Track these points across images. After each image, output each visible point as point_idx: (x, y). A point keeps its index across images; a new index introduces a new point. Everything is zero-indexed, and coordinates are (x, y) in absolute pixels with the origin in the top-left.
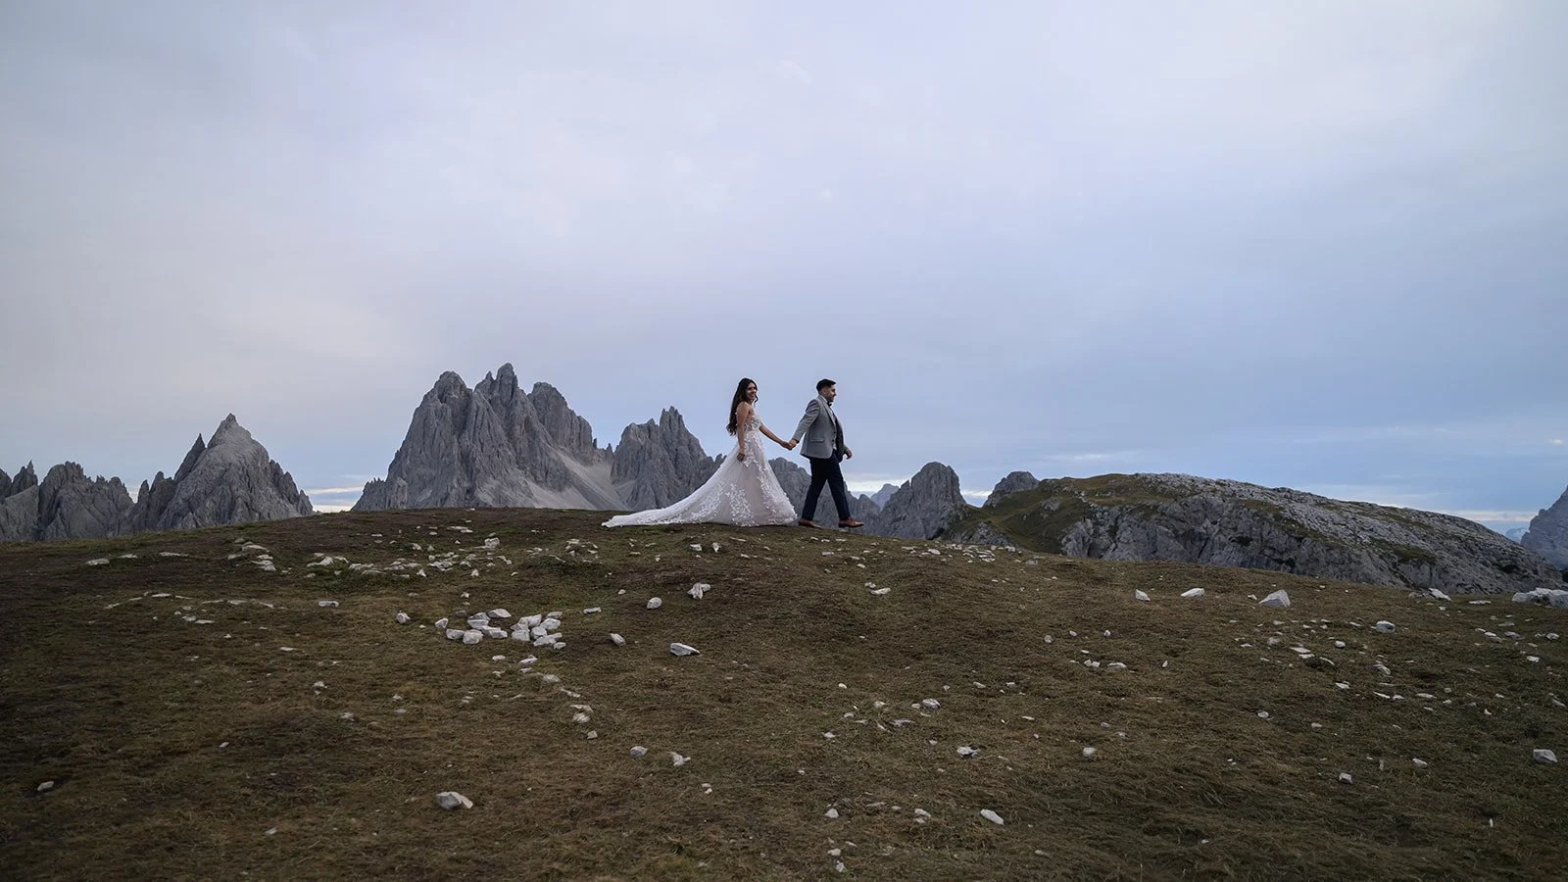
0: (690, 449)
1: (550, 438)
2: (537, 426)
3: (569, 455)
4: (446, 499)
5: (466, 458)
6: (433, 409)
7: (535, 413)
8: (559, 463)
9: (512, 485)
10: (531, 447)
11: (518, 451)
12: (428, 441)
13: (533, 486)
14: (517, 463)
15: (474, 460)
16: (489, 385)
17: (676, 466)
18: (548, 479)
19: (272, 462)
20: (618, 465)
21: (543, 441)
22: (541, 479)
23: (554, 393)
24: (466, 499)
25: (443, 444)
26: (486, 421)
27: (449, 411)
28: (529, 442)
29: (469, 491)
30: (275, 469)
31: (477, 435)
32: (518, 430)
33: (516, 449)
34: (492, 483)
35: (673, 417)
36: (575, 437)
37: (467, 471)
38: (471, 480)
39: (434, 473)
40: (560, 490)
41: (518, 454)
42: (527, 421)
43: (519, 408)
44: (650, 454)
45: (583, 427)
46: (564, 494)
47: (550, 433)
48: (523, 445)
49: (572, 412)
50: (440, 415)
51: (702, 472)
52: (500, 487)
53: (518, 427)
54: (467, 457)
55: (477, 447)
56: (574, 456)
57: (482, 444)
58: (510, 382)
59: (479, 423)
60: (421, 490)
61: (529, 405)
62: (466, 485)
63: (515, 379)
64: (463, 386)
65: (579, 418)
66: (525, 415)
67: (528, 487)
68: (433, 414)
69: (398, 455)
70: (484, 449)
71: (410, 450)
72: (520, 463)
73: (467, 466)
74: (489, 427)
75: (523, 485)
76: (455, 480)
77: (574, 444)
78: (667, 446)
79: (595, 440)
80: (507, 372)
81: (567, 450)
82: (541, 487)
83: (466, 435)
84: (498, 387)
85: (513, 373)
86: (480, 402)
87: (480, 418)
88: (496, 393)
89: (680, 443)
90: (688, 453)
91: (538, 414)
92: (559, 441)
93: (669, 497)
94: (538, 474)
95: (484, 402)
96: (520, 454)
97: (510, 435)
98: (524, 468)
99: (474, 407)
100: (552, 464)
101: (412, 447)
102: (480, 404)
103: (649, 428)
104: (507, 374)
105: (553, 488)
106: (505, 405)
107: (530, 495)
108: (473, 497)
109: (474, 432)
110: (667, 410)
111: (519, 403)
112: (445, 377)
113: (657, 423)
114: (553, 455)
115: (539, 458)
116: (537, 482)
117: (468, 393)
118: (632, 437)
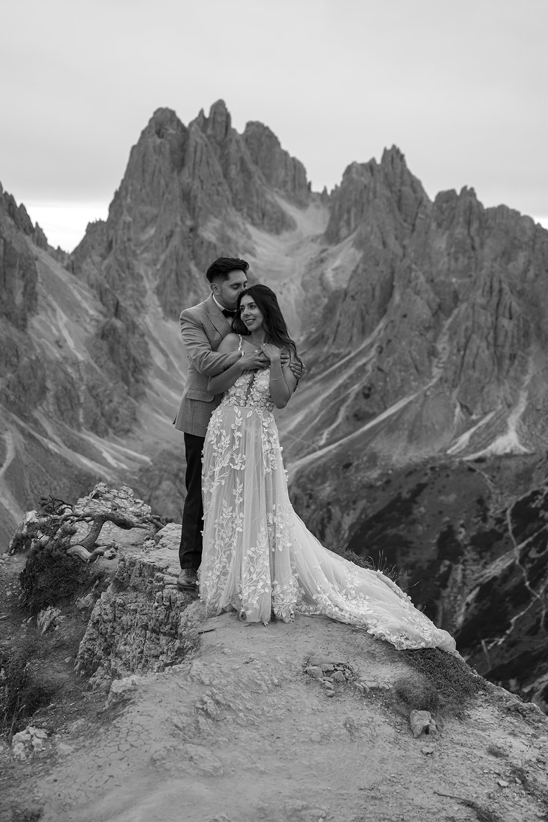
0: (415, 191)
1: (264, 179)
2: (252, 167)
3: (283, 197)
4: (171, 236)
5: (187, 197)
6: (151, 145)
7: (248, 153)
8: (274, 205)
9: (233, 226)
10: (247, 190)
11: (234, 192)
12: (148, 178)
13: (251, 229)
14: (234, 204)
15: (196, 197)
16: (202, 122)
17: (400, 209)
18: (266, 221)
19: (6, 193)
20: (340, 206)
21: (259, 182)
22: (258, 221)
23: (267, 133)
24: (190, 238)
25: (163, 182)
26: (204, 158)
27: (168, 146)
28: (245, 182)
29: (192, 230)
30: (10, 200)
31: (196, 171)
32: (233, 171)
33: (231, 190)
34: (214, 223)
35: (395, 156)
36: (289, 179)
37: (189, 210)
38: (193, 217)
39: (155, 211)
40: (278, 232)
41: (235, 196)
42: (242, 161)
43: (233, 148)
44: (375, 193)
45: (297, 169)
46: (281, 237)
47: (264, 174)
48: (238, 186)
49: (286, 154)
50: (158, 150)
51: (444, 206)
52: (222, 227)
53: (233, 167)
54: (189, 193)
55: (197, 184)
56: (290, 199)
57: (202, 182)
58: (224, 119)
59: (198, 159)
60: (143, 229)
61: (242, 144)
62: (189, 223)
63: (228, 116)
64: (179, 121)
65: (294, 159)
66: (240, 155)
67: (246, 229)
68: (152, 150)
69: (117, 194)
70: (204, 187)
71: (130, 188)
72: (237, 204)
73: (189, 204)
74: (208, 163)
75: (242, 227)
76: (179, 218)
77: (289, 186)
78: (390, 186)
79: (310, 183)
80: (219, 108)
81: (282, 193)
82: (258, 229)
83: (186, 171)
84: (211, 125)
85: (226, 109)
86: (196, 138)
87: (199, 154)
88: (209, 131)
89: (402, 184)
90: (412, 194)
91: (252, 155)
92: (273, 183)
93: (396, 238)
94: (255, 216)
95: (201, 138)
96: (236, 195)
97: (226, 175)
98: (240, 210)
99: (192, 143)
100: (268, 207)
101: (132, 185)
102: (198, 140)
103: (371, 167)
104: (220, 110)
105: (270, 231)
106: (219, 144)
107: (249, 237)
108: (197, 236)
109: (194, 169)
110: (389, 147)
111: (234, 141)
112: (160, 113)
113: (379, 161)
114: (269, 197)
115: (255, 199)
116: (254, 224)
117: (184, 130)
118: (354, 176)
